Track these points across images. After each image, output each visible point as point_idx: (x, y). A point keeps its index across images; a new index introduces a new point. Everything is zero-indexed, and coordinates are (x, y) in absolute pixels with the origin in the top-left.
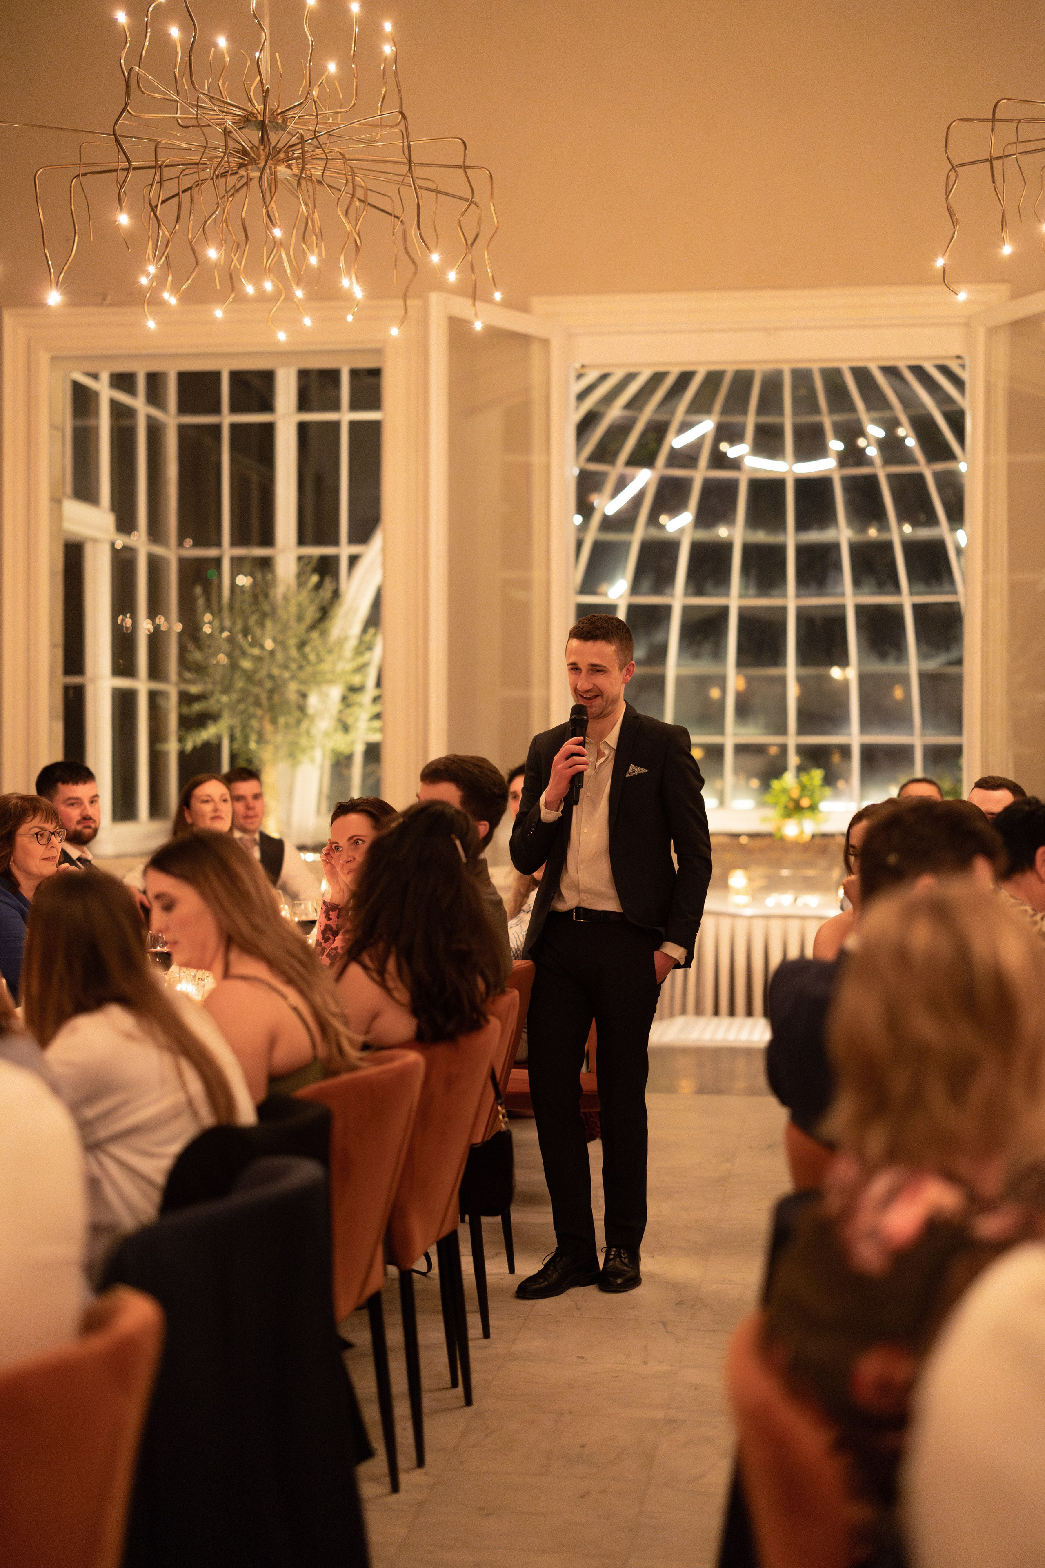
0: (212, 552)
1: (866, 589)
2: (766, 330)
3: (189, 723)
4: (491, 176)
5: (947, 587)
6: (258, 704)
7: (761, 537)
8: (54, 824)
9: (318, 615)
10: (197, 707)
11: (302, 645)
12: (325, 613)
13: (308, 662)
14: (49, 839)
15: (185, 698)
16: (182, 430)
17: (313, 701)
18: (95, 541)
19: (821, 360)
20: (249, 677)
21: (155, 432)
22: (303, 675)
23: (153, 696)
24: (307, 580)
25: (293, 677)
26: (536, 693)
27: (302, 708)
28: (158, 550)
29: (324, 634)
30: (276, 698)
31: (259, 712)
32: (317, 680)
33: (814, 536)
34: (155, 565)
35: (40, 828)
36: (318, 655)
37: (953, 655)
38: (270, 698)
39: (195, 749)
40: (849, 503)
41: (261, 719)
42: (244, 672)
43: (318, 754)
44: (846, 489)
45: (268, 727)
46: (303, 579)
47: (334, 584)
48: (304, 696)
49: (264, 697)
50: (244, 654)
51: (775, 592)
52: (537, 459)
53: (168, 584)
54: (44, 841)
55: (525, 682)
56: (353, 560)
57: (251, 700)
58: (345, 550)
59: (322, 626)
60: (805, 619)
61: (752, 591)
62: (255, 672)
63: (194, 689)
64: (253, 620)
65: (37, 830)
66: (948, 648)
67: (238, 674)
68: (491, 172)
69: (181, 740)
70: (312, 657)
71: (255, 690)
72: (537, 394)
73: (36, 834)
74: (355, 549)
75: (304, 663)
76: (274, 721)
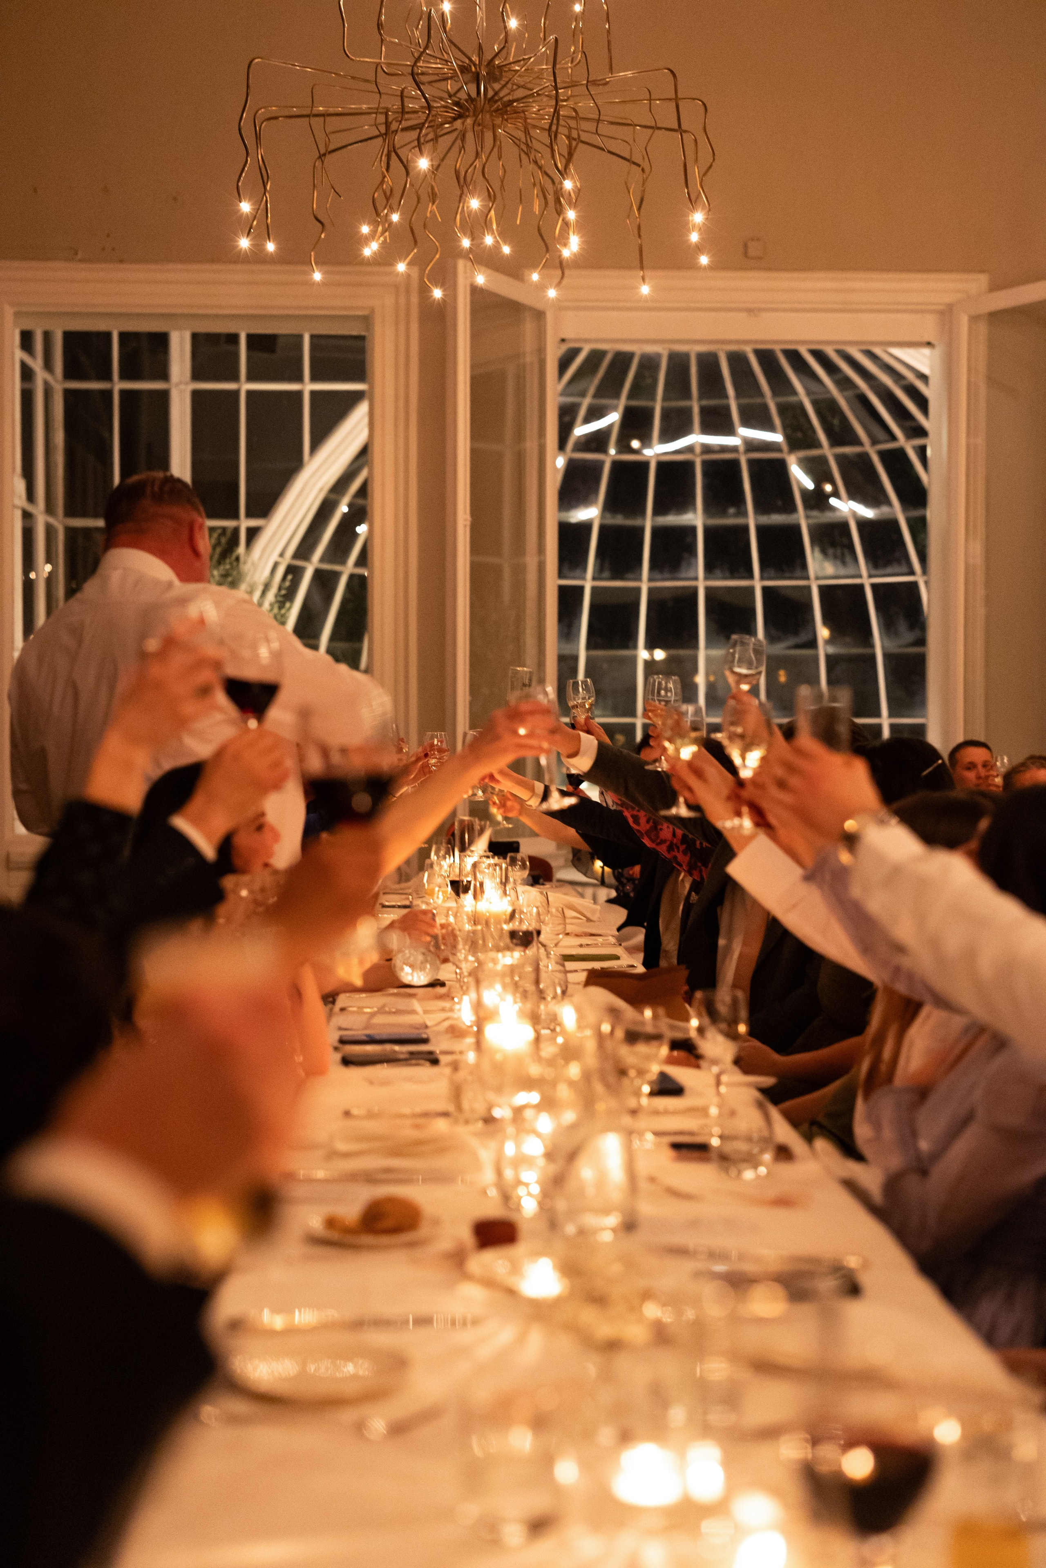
1: (718, 572)
2: (750, 311)
4: (696, 140)
5: (798, 573)
7: (619, 520)
19: (785, 342)
28: (51, 519)
33: (671, 519)
34: (49, 531)
37: (803, 637)
40: (706, 488)
44: (705, 474)
51: (630, 576)
56: (253, 533)
58: (243, 523)
60: (657, 603)
61: (606, 574)
66: (796, 633)
68: (696, 136)
74: (254, 523)
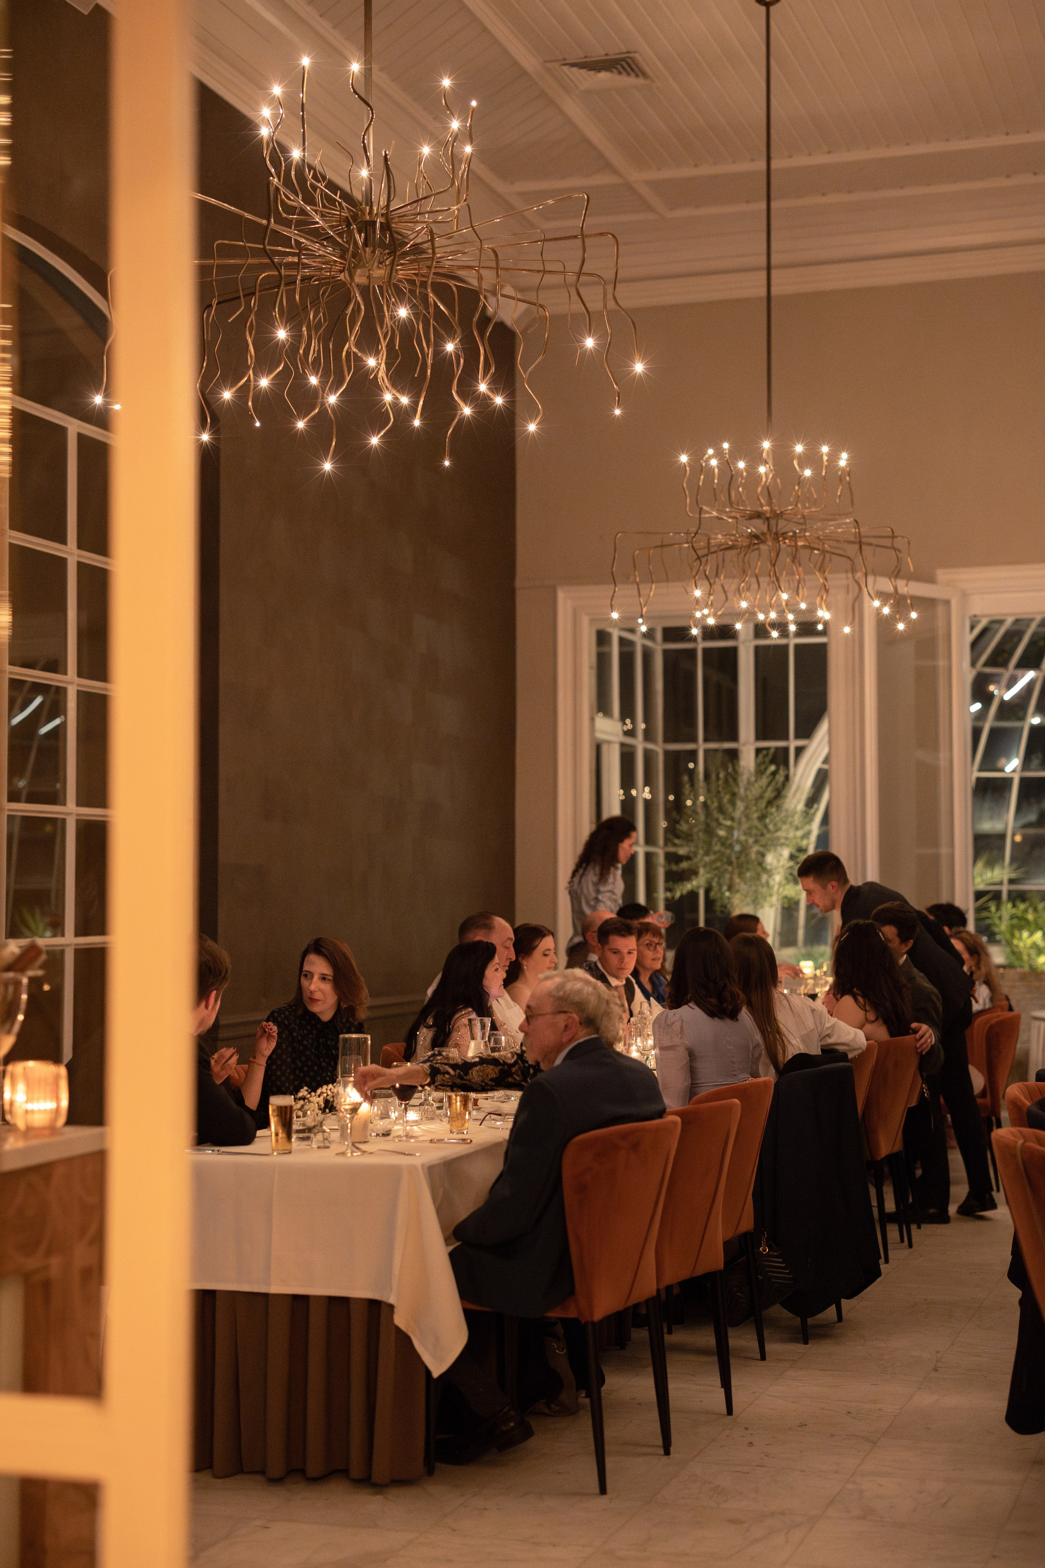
0: (690, 746)
3: (675, 877)
6: (730, 863)
8: (658, 938)
9: (775, 794)
10: (684, 865)
11: (762, 818)
12: (779, 793)
13: (769, 831)
14: (655, 948)
15: (672, 858)
16: (666, 652)
17: (770, 859)
18: (609, 742)
20: (723, 842)
21: (647, 656)
22: (763, 840)
23: (649, 857)
24: (766, 769)
25: (756, 842)
26: (944, 850)
27: (761, 864)
28: (650, 746)
29: (778, 808)
30: (743, 858)
31: (730, 869)
32: (774, 844)
34: (649, 756)
35: (651, 941)
36: (775, 825)
38: (738, 858)
39: (682, 896)
41: (732, 873)
42: (720, 838)
43: (774, 899)
45: (737, 880)
46: (763, 767)
47: (786, 772)
48: (763, 855)
49: (734, 859)
50: (719, 824)
52: (941, 663)
53: (657, 771)
54: (652, 948)
55: (935, 843)
56: (799, 751)
57: (725, 860)
58: (793, 744)
59: (778, 802)
62: (727, 838)
63: (682, 851)
64: (726, 798)
65: (648, 942)
67: (715, 840)
69: (668, 889)
70: (771, 827)
71: (728, 852)
72: (941, 632)
73: (647, 944)
74: (800, 743)
75: (765, 831)
76: (740, 875)
